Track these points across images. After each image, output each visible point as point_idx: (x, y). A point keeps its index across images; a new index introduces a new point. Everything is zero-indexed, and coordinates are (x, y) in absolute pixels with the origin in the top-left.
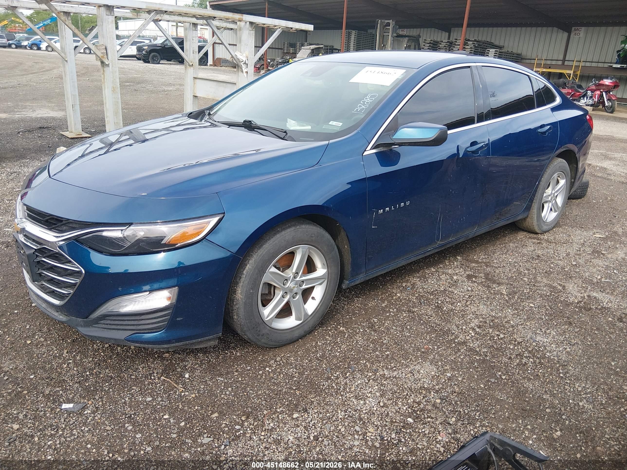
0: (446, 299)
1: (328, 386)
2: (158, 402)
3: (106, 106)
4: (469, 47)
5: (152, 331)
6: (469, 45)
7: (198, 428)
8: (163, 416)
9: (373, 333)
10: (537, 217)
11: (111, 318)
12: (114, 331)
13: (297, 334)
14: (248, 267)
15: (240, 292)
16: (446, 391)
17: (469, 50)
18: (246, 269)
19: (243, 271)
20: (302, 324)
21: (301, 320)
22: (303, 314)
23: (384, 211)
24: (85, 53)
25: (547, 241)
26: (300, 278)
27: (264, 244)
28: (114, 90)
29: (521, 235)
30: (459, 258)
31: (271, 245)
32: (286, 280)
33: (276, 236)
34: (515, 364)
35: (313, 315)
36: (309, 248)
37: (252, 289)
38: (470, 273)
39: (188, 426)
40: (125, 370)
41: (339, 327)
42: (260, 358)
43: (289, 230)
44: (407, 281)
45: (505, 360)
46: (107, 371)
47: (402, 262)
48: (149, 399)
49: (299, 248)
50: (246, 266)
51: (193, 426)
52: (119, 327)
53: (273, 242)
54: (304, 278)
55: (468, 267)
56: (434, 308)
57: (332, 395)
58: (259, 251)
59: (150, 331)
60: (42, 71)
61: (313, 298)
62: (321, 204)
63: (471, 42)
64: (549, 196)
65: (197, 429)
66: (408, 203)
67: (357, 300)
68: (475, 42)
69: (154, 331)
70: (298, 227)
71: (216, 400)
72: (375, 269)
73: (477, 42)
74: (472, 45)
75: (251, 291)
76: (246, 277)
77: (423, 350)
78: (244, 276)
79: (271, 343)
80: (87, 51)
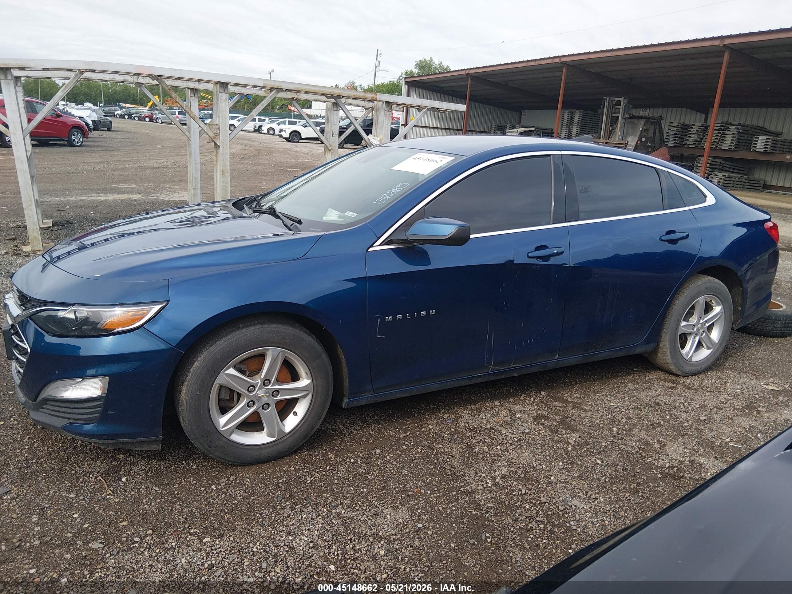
0: (485, 439)
1: (267, 515)
2: (78, 500)
3: (216, 191)
4: (730, 133)
5: (86, 422)
6: (732, 130)
7: (98, 533)
8: (73, 514)
9: (364, 465)
10: (670, 352)
11: (51, 403)
12: (55, 417)
13: (265, 453)
14: (196, 364)
15: (184, 391)
16: (401, 543)
17: (731, 136)
18: (193, 366)
19: (190, 369)
20: (275, 443)
21: (274, 438)
22: (277, 430)
23: (394, 318)
24: (268, 133)
25: (688, 387)
26: (271, 386)
27: (218, 341)
28: (223, 174)
29: (653, 375)
30: (543, 393)
31: (226, 343)
32: (252, 386)
33: (234, 333)
34: (518, 527)
35: (291, 433)
36: (282, 351)
37: (199, 390)
38: (544, 412)
39: (90, 528)
40: (70, 464)
41: (329, 453)
42: (214, 474)
43: (252, 328)
44: (453, 413)
45: (509, 520)
46: (53, 462)
47: (433, 386)
48: (72, 496)
49: (268, 350)
50: (195, 363)
51: (94, 530)
52: (58, 414)
53: (230, 339)
54: (277, 387)
55: (546, 405)
56: (464, 447)
57: (263, 525)
58: (210, 348)
59: (84, 422)
60: (209, 152)
61: (295, 414)
62: (303, 304)
63: (734, 127)
64: (694, 326)
65: (96, 534)
66: (432, 312)
67: (375, 426)
68: (740, 127)
69: (88, 422)
70: (266, 325)
71: (135, 509)
72: (388, 389)
73: (742, 126)
74: (736, 130)
75: (198, 393)
76: (192, 376)
77: (410, 493)
78: (190, 374)
79: (229, 459)
80: (271, 132)
